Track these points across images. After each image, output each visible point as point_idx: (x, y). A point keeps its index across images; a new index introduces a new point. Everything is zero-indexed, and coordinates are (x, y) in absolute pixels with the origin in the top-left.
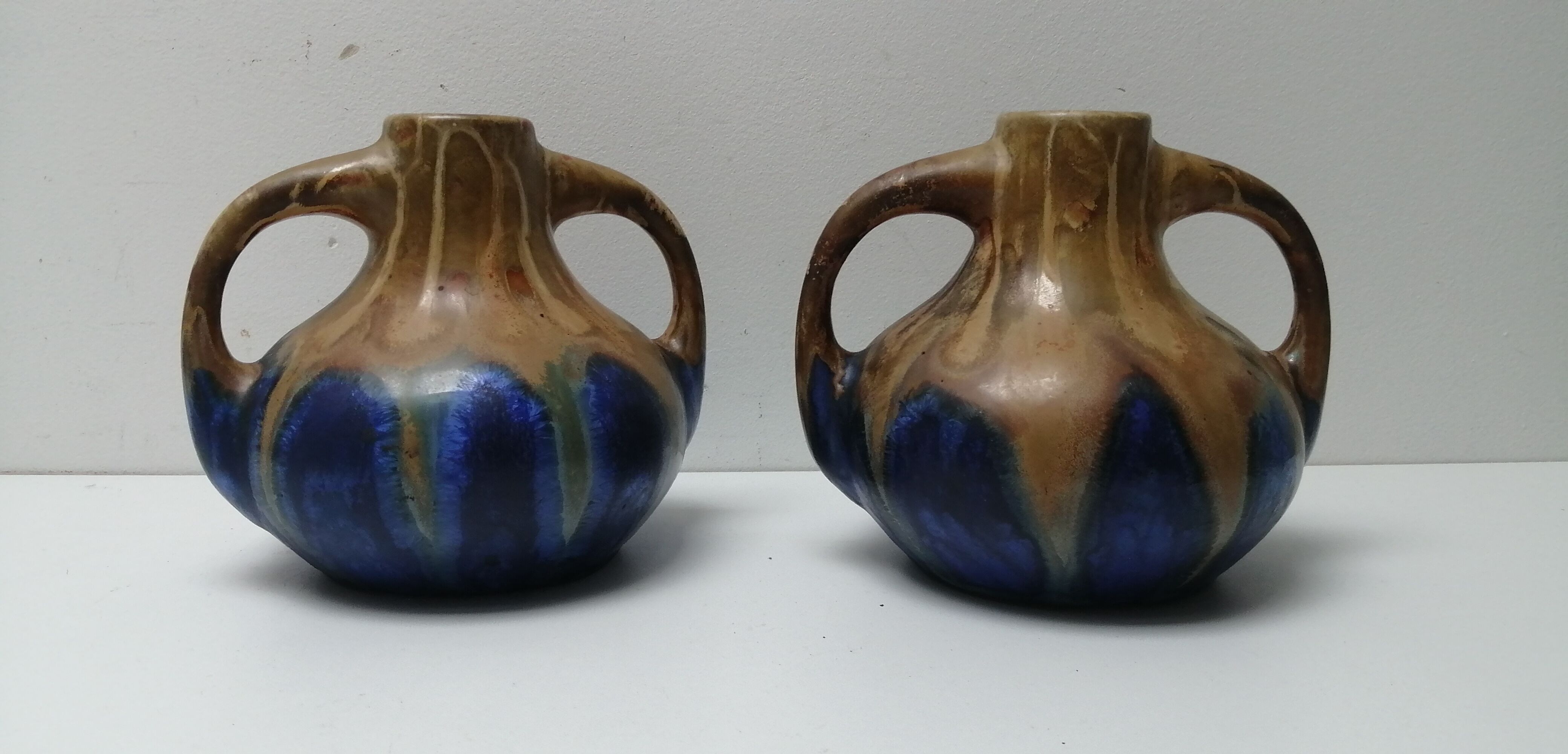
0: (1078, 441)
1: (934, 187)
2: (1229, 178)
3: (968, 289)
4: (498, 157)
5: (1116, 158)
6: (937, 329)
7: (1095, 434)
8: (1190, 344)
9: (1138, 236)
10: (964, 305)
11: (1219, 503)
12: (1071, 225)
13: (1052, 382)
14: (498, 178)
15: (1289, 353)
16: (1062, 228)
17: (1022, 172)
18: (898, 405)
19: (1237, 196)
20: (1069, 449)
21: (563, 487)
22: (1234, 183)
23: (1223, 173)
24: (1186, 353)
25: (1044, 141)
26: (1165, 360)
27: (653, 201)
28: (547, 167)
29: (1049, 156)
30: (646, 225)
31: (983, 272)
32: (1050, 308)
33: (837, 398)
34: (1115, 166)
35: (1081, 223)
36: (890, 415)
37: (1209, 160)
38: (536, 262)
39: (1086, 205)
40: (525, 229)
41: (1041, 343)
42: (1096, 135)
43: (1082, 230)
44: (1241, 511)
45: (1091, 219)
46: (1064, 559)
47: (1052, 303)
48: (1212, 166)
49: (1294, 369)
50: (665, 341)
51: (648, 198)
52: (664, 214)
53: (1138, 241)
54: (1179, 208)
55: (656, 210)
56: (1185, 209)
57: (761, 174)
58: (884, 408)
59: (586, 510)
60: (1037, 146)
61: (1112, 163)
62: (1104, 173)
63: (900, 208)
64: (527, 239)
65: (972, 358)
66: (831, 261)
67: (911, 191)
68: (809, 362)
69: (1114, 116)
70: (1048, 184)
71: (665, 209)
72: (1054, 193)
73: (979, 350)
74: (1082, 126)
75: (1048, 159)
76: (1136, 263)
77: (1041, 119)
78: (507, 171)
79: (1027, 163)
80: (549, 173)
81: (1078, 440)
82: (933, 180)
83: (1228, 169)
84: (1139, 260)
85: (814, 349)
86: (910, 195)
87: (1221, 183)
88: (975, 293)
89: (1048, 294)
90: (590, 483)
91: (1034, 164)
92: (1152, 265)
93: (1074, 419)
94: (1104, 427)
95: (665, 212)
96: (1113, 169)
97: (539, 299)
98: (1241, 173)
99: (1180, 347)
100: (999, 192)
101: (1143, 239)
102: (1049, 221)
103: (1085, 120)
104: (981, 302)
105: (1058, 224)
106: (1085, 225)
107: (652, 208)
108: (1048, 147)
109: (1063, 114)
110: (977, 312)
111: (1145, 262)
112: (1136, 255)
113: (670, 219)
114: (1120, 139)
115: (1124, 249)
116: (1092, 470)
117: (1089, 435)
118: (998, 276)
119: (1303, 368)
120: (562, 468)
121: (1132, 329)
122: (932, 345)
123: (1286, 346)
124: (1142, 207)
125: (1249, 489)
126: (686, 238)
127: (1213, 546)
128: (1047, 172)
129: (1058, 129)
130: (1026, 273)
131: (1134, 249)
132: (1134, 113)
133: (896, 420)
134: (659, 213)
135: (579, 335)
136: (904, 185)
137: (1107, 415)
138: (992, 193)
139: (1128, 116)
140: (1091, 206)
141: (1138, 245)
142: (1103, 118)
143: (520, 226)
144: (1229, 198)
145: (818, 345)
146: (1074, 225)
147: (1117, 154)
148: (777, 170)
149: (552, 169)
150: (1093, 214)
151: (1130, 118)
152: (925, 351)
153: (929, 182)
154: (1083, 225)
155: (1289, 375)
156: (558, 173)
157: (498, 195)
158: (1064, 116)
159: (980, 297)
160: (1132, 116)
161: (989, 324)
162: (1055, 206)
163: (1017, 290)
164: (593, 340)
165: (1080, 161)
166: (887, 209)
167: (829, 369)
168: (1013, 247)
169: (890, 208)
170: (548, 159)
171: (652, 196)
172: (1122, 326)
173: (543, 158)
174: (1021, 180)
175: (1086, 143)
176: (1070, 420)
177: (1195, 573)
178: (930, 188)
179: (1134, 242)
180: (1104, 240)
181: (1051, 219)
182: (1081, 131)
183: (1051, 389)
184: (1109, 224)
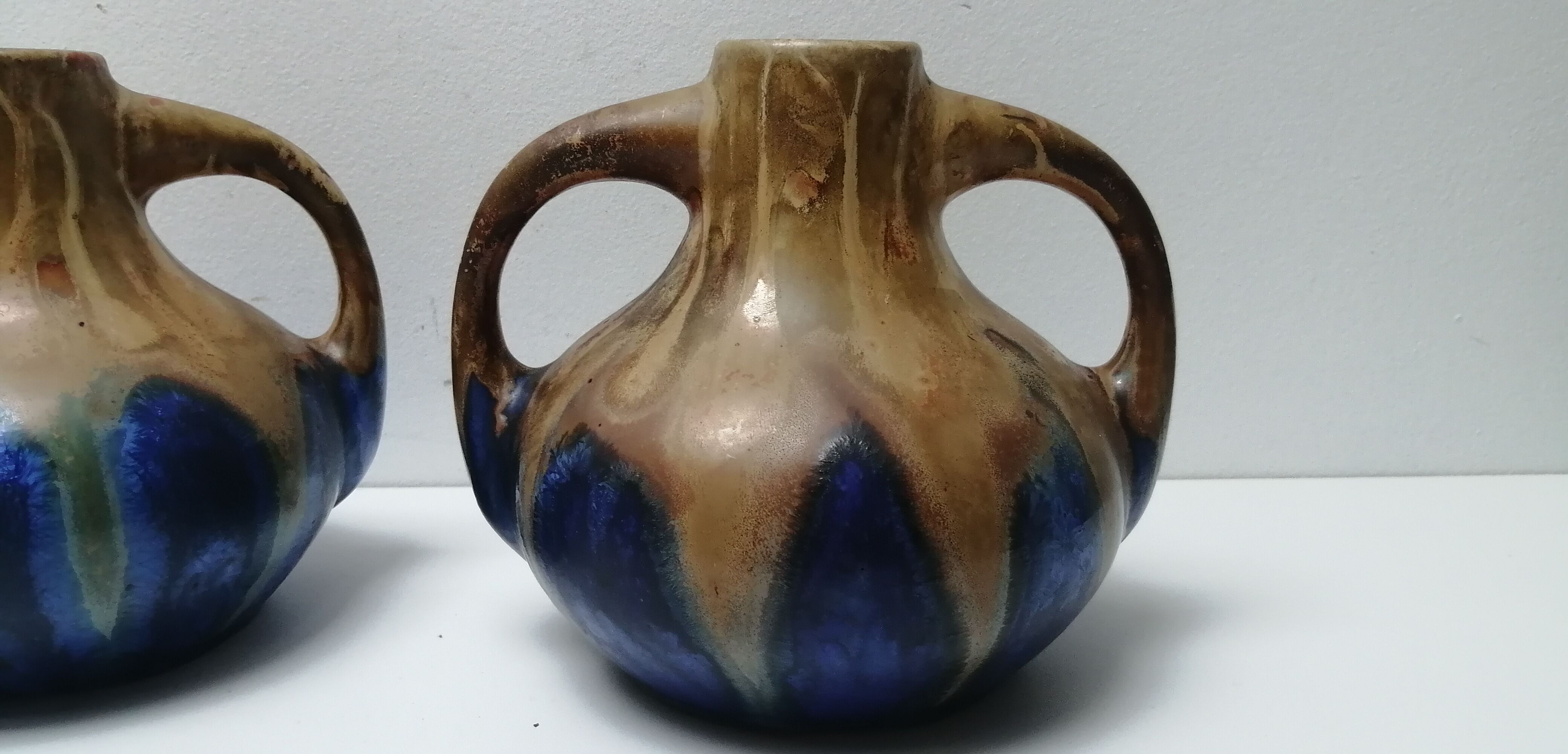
0: (759, 523)
1: (619, 146)
2: (1029, 132)
3: (667, 288)
4: (23, 106)
5: (856, 108)
6: (617, 345)
7: (784, 513)
8: (943, 376)
9: (890, 216)
10: (656, 312)
11: (966, 607)
12: (793, 203)
13: (734, 434)
14: (22, 134)
15: (1117, 373)
16: (781, 207)
17: (732, 127)
18: (549, 454)
19: (1041, 159)
20: (746, 534)
21: (77, 569)
22: (1036, 140)
23: (1021, 126)
24: (934, 390)
25: (757, 82)
26: (897, 400)
27: (292, 157)
28: (119, 116)
29: (763, 105)
30: (287, 188)
31: (687, 265)
32: (755, 321)
33: (498, 435)
34: (853, 121)
35: (807, 200)
36: (540, 469)
37: (1005, 107)
38: (88, 247)
39: (813, 176)
40: (72, 203)
41: (732, 373)
42: (826, 74)
43: (807, 210)
44: (1002, 614)
45: (820, 195)
46: (755, 681)
47: (759, 314)
48: (1007, 116)
49: (1121, 398)
50: (323, 342)
51: (283, 153)
52: (310, 174)
53: (889, 225)
54: (960, 175)
55: (297, 169)
56: (968, 176)
57: (508, 114)
58: (536, 457)
59: (123, 596)
60: (749, 89)
61: (848, 114)
62: (837, 128)
63: (577, 174)
64: (75, 217)
65: (641, 393)
66: (488, 246)
67: (590, 151)
68: (464, 385)
69: (851, 47)
70: (763, 145)
71: (311, 168)
72: (771, 157)
73: (652, 382)
74: (806, 62)
75: (762, 108)
76: (884, 256)
77: (753, 50)
78: (38, 125)
79: (738, 114)
80: (121, 124)
81: (759, 521)
82: (618, 137)
83: (1029, 120)
84: (889, 251)
85: (469, 366)
86: (588, 156)
87: (1018, 139)
88: (672, 295)
89: (756, 302)
90: (123, 561)
91: (745, 116)
92: (911, 258)
93: (757, 491)
94: (796, 503)
95: (312, 172)
96: (851, 125)
97: (85, 300)
98: (1050, 125)
99: (925, 381)
100: (705, 155)
101: (899, 220)
102: (764, 198)
103: (810, 53)
104: (677, 308)
105: (776, 202)
106: (811, 203)
107: (290, 167)
108: (762, 91)
109: (781, 45)
110: (667, 322)
111: (899, 255)
112: (885, 245)
113: (319, 181)
114: (860, 80)
115: (866, 237)
116: (777, 564)
117: (776, 515)
118: (701, 272)
119: (1134, 393)
120: (72, 545)
121: (862, 353)
122: (602, 371)
123: (1116, 364)
124: (898, 174)
125: (1014, 586)
126: (348, 205)
127: (967, 661)
128: (761, 128)
129: (774, 66)
130: (732, 270)
131: (882, 237)
132: (883, 43)
133: (545, 477)
134: (302, 174)
135: (134, 351)
136: (580, 142)
137: (803, 485)
138: (696, 156)
139: (874, 46)
140: (820, 177)
141: (889, 229)
142: (835, 51)
143: (63, 198)
144: (1031, 161)
145: (474, 360)
146: (798, 202)
147: (857, 101)
148: (528, 110)
149: (127, 118)
150: (822, 188)
151: (876, 50)
152: (592, 377)
153: (613, 139)
154: (809, 202)
155: (1114, 403)
156: (137, 123)
157: (23, 160)
158: (782, 47)
159: (676, 301)
160: (880, 47)
161: (676, 342)
162: (772, 174)
163: (720, 294)
164: (159, 355)
165: (803, 112)
166: (560, 175)
167: (490, 394)
168: (722, 232)
169: (564, 174)
170: (122, 105)
171: (289, 150)
172: (849, 349)
173: (114, 105)
174: (731, 138)
175: (812, 87)
176: (750, 492)
177: (950, 692)
178: (615, 146)
179: (883, 226)
180: (838, 224)
181: (767, 195)
182: (804, 69)
183: (731, 444)
184: (845, 201)
